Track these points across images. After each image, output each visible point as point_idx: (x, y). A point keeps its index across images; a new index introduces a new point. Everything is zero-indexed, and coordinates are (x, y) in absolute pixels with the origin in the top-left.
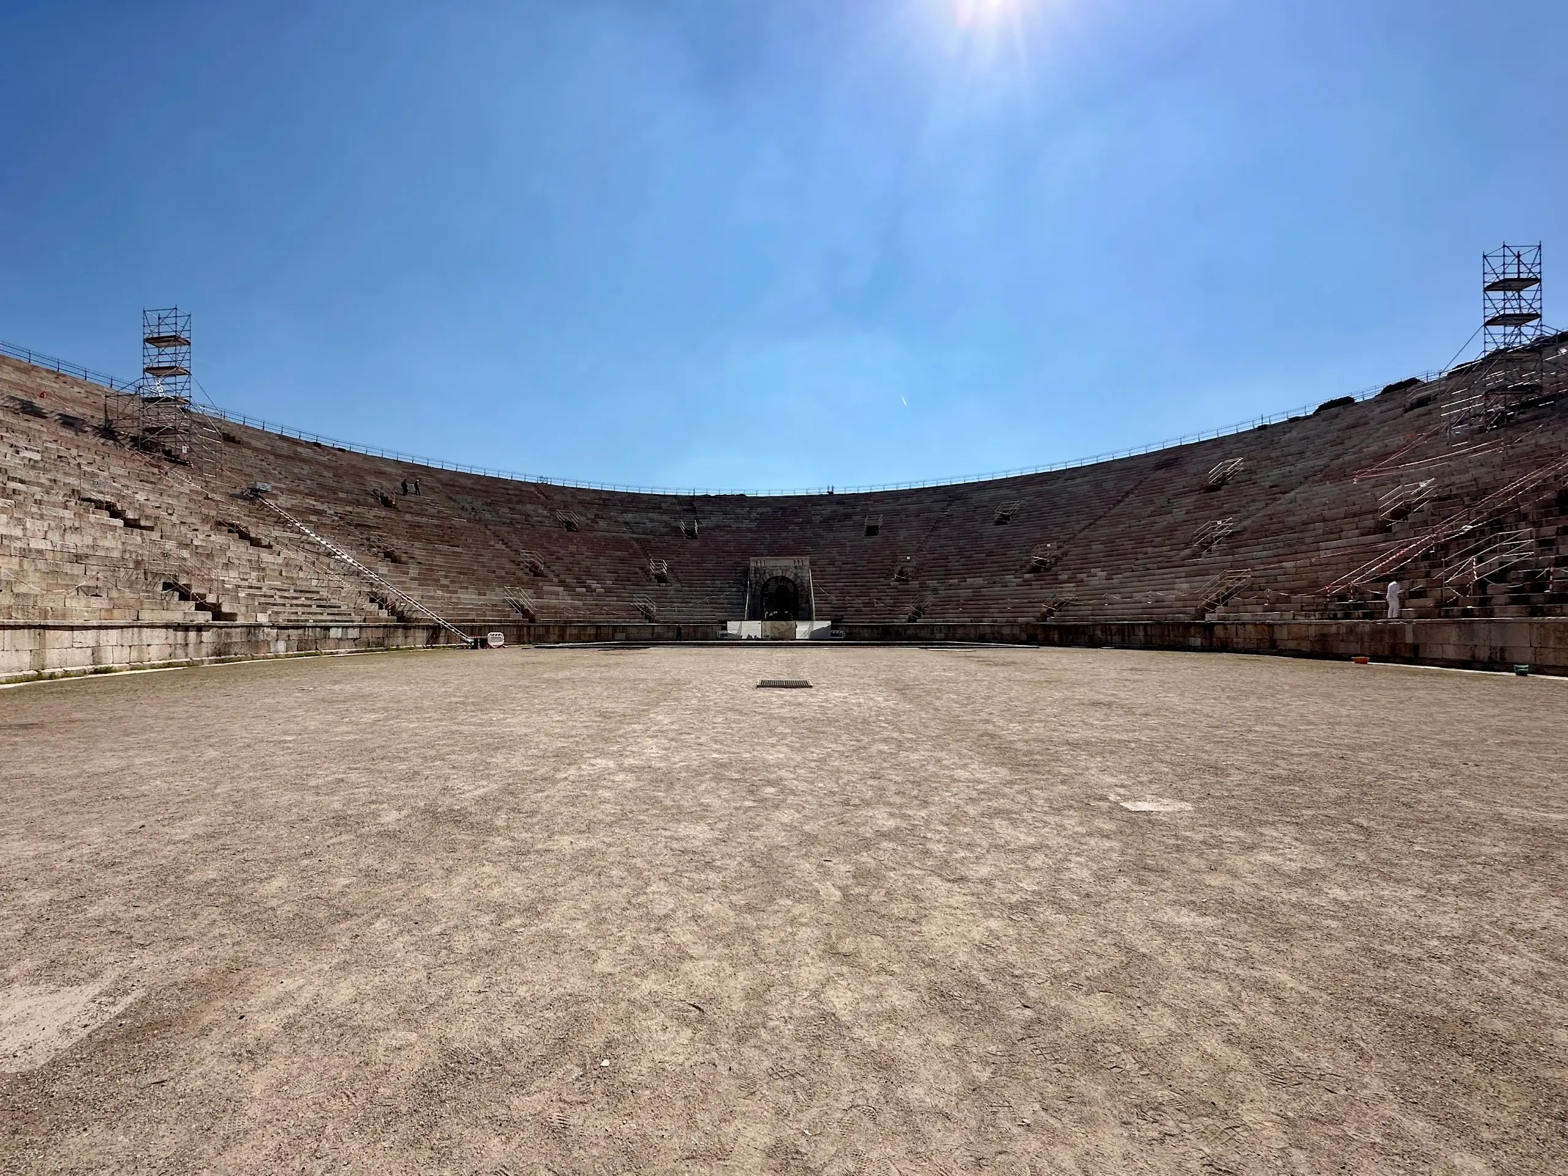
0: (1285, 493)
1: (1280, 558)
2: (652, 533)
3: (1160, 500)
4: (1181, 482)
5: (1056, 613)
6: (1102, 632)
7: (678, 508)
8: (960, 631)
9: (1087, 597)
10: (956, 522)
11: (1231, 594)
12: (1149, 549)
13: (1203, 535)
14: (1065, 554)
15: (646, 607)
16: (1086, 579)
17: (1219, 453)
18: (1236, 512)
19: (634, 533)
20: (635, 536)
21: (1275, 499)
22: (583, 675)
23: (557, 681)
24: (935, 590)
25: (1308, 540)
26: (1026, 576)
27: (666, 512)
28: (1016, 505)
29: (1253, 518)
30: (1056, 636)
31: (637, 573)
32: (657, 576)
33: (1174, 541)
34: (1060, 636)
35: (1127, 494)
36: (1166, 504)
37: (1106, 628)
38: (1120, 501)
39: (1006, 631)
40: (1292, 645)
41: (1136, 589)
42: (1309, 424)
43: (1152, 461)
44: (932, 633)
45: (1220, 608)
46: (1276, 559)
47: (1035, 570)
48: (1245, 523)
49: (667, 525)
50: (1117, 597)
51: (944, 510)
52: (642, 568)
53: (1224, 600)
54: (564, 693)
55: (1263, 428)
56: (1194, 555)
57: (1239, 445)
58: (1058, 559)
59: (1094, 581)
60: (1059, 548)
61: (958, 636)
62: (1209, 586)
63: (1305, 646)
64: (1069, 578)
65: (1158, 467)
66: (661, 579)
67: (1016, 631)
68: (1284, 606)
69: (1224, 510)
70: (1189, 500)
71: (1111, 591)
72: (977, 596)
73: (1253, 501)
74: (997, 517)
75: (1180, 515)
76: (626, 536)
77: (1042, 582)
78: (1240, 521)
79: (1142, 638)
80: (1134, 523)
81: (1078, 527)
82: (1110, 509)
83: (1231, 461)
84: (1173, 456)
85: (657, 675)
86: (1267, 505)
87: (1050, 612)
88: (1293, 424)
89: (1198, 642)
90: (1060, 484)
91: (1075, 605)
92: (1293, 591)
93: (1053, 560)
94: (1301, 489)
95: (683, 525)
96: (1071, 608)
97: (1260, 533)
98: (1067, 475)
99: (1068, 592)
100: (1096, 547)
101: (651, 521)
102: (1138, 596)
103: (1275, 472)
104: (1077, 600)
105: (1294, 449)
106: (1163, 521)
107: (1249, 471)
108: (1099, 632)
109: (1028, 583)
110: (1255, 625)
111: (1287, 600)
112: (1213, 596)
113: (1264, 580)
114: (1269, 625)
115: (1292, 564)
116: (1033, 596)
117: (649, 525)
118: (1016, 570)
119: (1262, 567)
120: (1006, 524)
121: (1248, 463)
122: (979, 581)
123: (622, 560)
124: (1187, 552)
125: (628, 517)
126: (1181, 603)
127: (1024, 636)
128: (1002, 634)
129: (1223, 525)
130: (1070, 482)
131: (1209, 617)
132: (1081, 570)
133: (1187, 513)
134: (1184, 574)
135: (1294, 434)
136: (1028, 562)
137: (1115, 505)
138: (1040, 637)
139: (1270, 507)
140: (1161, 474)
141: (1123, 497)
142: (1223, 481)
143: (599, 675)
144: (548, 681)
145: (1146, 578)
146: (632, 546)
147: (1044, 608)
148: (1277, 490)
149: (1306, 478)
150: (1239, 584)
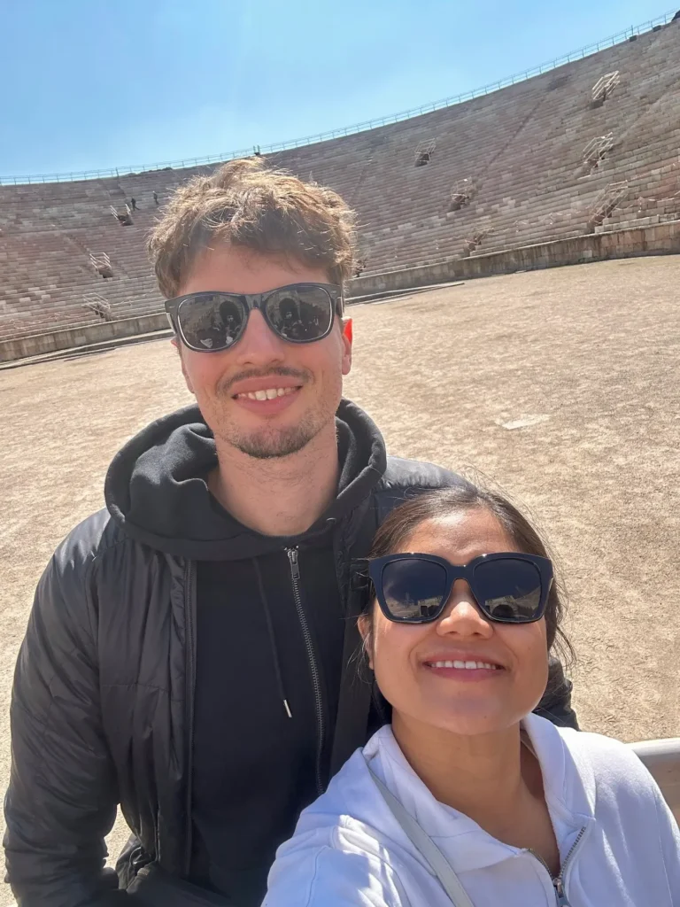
0: (651, 103)
1: (649, 166)
2: (84, 225)
3: (554, 122)
4: (571, 101)
5: (477, 247)
6: (515, 257)
7: (104, 193)
8: (398, 278)
9: (502, 227)
10: (381, 169)
11: (613, 206)
12: (549, 172)
13: (591, 152)
14: (480, 187)
15: (98, 307)
16: (499, 209)
17: (600, 67)
18: (616, 126)
19: (65, 228)
20: (65, 231)
21: (645, 110)
22: (60, 394)
23: (37, 406)
24: (371, 242)
25: (670, 147)
26: (449, 214)
27: (92, 200)
28: (432, 143)
29: (629, 131)
30: (479, 269)
31: (80, 272)
32: (101, 272)
33: (568, 161)
34: (482, 269)
35: (528, 118)
36: (559, 124)
37: (518, 253)
38: (521, 127)
39: (437, 272)
40: (658, 245)
41: (540, 212)
42: (668, 32)
43: (546, 83)
44: (374, 285)
45: (606, 220)
46: (646, 168)
47: (456, 207)
48: (623, 136)
49: (98, 214)
50: (525, 223)
51: (367, 158)
52: (84, 266)
53: (608, 212)
54: (49, 417)
55: (633, 39)
56: (585, 173)
57: (616, 58)
58: (474, 193)
59: (506, 210)
60: (474, 182)
61: (397, 284)
62: (594, 202)
63: (668, 245)
64: (485, 211)
65: (552, 88)
66: (106, 274)
67: (446, 269)
68: (652, 211)
69: (606, 125)
70: (579, 118)
71: (521, 217)
72: (408, 241)
73: (629, 113)
74: (417, 157)
75: (570, 134)
76: (57, 233)
77: (463, 218)
78: (619, 134)
79: (547, 257)
80: (535, 147)
81: (489, 158)
82: (514, 136)
83: (610, 75)
84: (563, 75)
85: (133, 381)
86: (639, 116)
87: (472, 247)
88: (657, 32)
89: (589, 254)
90: (469, 114)
91: (492, 236)
92: (658, 196)
93: (470, 195)
94: (664, 98)
95: (114, 211)
96: (489, 239)
97: (636, 144)
98: (475, 105)
99: (485, 225)
100: (506, 176)
101: (79, 212)
102: (542, 219)
103: (644, 83)
104: (493, 231)
105: (658, 58)
106: (558, 142)
107: (625, 84)
108: (513, 259)
109: (450, 221)
110: (631, 231)
111: (654, 205)
112: (600, 210)
113: (637, 189)
114: (642, 230)
115: (657, 171)
116: (456, 233)
117: (78, 216)
118: (439, 211)
119: (636, 177)
120: (426, 163)
121: (624, 76)
122: (409, 226)
123: (59, 260)
124: (579, 170)
125: (53, 211)
126: (575, 221)
127: (452, 273)
128: (433, 275)
129: (607, 140)
130: (478, 113)
131: (598, 231)
132: (494, 201)
133: (578, 132)
134: (577, 193)
135: (656, 44)
136: (449, 200)
137: (518, 131)
138: (466, 271)
139: (642, 117)
140: (553, 94)
141: (524, 122)
142: (604, 96)
143: (76, 391)
144: (26, 407)
145: (548, 201)
146: (66, 243)
147: (467, 243)
148: (648, 99)
149: (668, 86)
150: (619, 195)
